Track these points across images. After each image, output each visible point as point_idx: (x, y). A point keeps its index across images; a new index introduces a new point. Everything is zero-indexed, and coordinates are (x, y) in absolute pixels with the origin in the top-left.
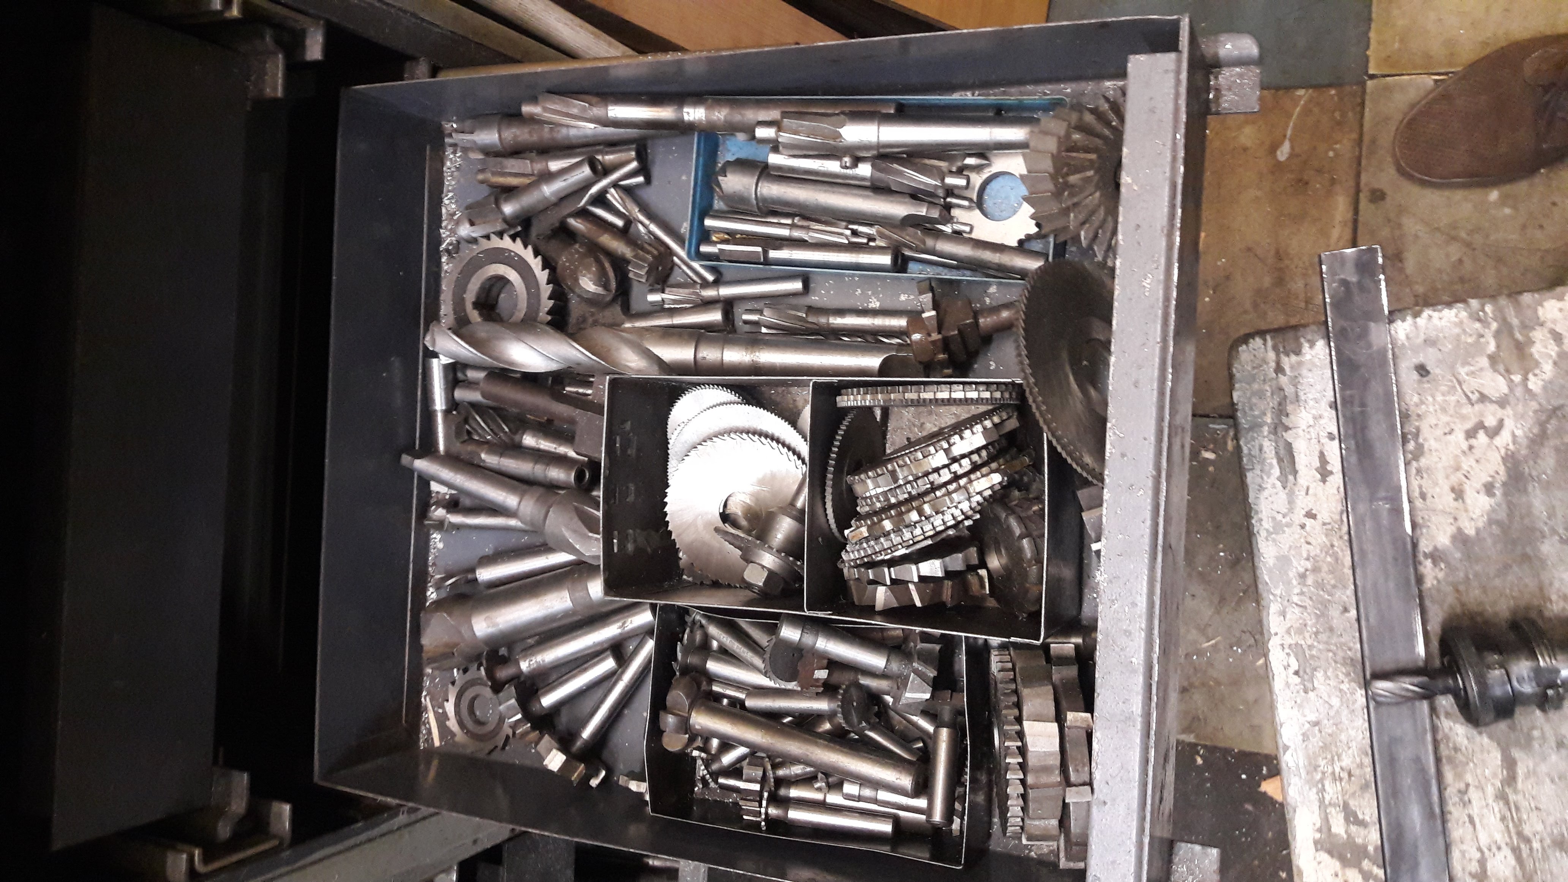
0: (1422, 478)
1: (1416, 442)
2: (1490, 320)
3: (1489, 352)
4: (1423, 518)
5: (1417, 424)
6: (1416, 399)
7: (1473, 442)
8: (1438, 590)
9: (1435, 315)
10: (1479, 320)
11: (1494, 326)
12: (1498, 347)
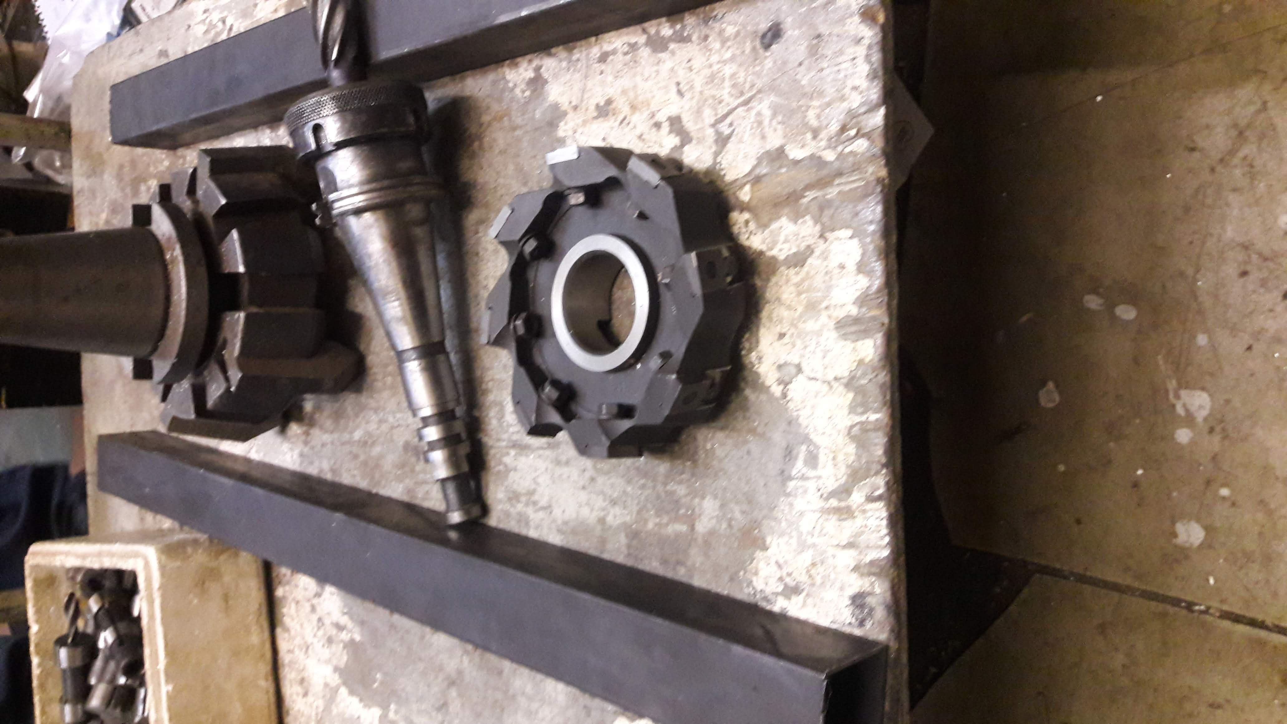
0: (626, 54)
1: (671, 39)
2: (840, 148)
3: (787, 148)
4: (578, 60)
5: (694, 38)
6: (730, 30)
7: (666, 127)
8: (503, 91)
9: (861, 51)
10: (844, 129)
11: (830, 156)
12: (796, 162)
